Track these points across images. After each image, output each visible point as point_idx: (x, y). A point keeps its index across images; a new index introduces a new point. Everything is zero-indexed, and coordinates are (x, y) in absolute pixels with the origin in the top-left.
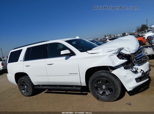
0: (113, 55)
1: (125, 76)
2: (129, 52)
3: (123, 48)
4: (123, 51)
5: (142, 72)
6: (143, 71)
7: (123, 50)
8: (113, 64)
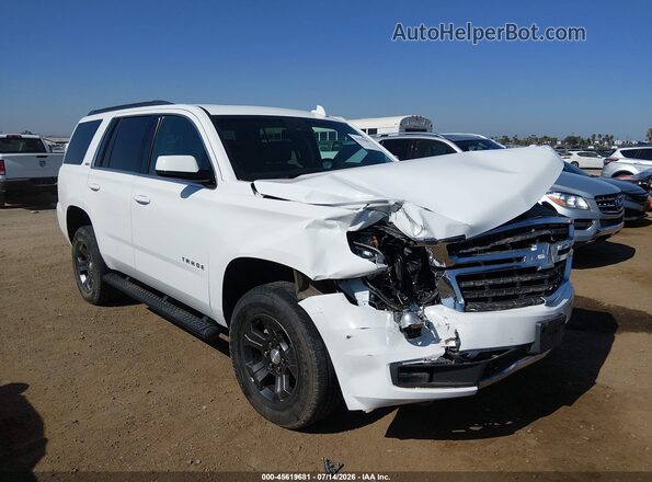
0: (331, 227)
1: (348, 337)
2: (423, 229)
3: (399, 206)
4: (398, 220)
5: (453, 344)
6: (458, 345)
7: (400, 213)
8: (316, 265)
